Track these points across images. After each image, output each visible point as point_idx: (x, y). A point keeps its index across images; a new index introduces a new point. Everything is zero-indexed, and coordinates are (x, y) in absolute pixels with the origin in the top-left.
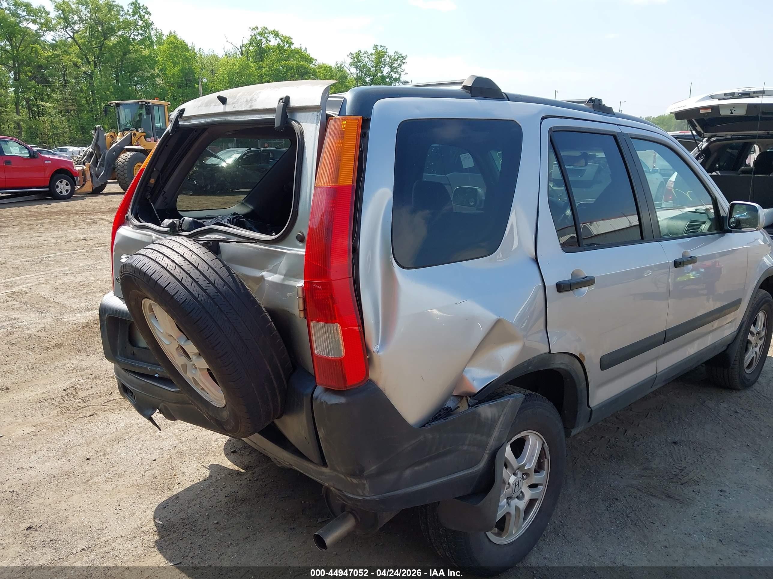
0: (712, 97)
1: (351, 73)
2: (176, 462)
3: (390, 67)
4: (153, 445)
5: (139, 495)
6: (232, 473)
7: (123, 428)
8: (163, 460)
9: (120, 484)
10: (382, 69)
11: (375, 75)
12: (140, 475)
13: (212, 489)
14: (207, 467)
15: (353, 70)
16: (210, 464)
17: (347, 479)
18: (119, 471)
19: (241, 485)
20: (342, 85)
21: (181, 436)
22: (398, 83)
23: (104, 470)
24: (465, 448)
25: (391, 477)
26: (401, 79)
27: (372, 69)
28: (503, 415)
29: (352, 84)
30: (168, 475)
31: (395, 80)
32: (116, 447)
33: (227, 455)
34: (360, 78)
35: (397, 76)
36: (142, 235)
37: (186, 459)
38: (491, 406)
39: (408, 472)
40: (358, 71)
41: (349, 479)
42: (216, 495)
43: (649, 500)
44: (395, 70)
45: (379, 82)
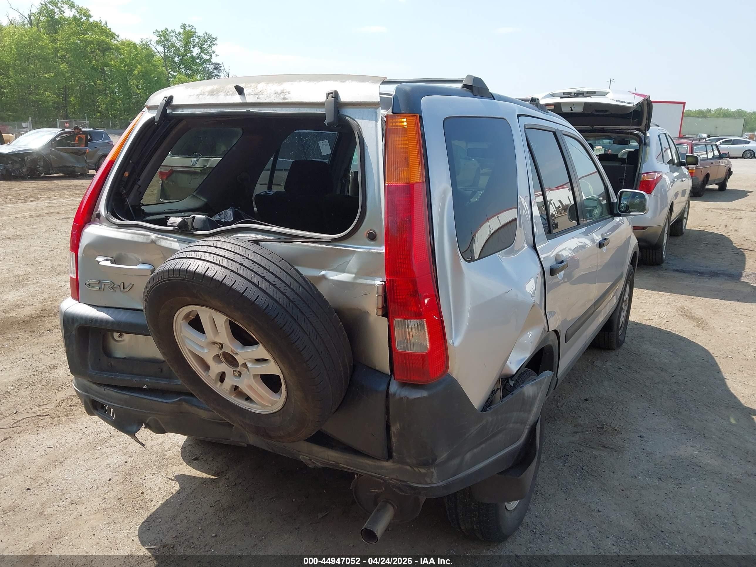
0: (553, 95)
1: (158, 52)
2: (136, 478)
3: (200, 48)
4: (99, 464)
5: (111, 520)
6: (204, 481)
7: (52, 449)
8: (120, 478)
9: (83, 511)
10: (191, 49)
11: (184, 55)
12: (101, 499)
13: (192, 501)
14: (173, 478)
15: (161, 49)
16: (175, 475)
17: (415, 471)
18: (74, 497)
19: (220, 492)
20: (149, 64)
21: (127, 450)
22: (209, 64)
23: (55, 499)
24: (511, 426)
25: (455, 462)
26: (212, 61)
27: (180, 49)
28: (540, 392)
29: (160, 63)
30: (135, 494)
31: (206, 61)
32: (55, 472)
33: (189, 463)
34: (169, 57)
35: (208, 57)
36: (132, 235)
37: (146, 473)
38: (532, 385)
39: (468, 456)
40: (166, 50)
41: (416, 470)
42: (199, 506)
43: (592, 452)
44: (205, 51)
45: (189, 63)
